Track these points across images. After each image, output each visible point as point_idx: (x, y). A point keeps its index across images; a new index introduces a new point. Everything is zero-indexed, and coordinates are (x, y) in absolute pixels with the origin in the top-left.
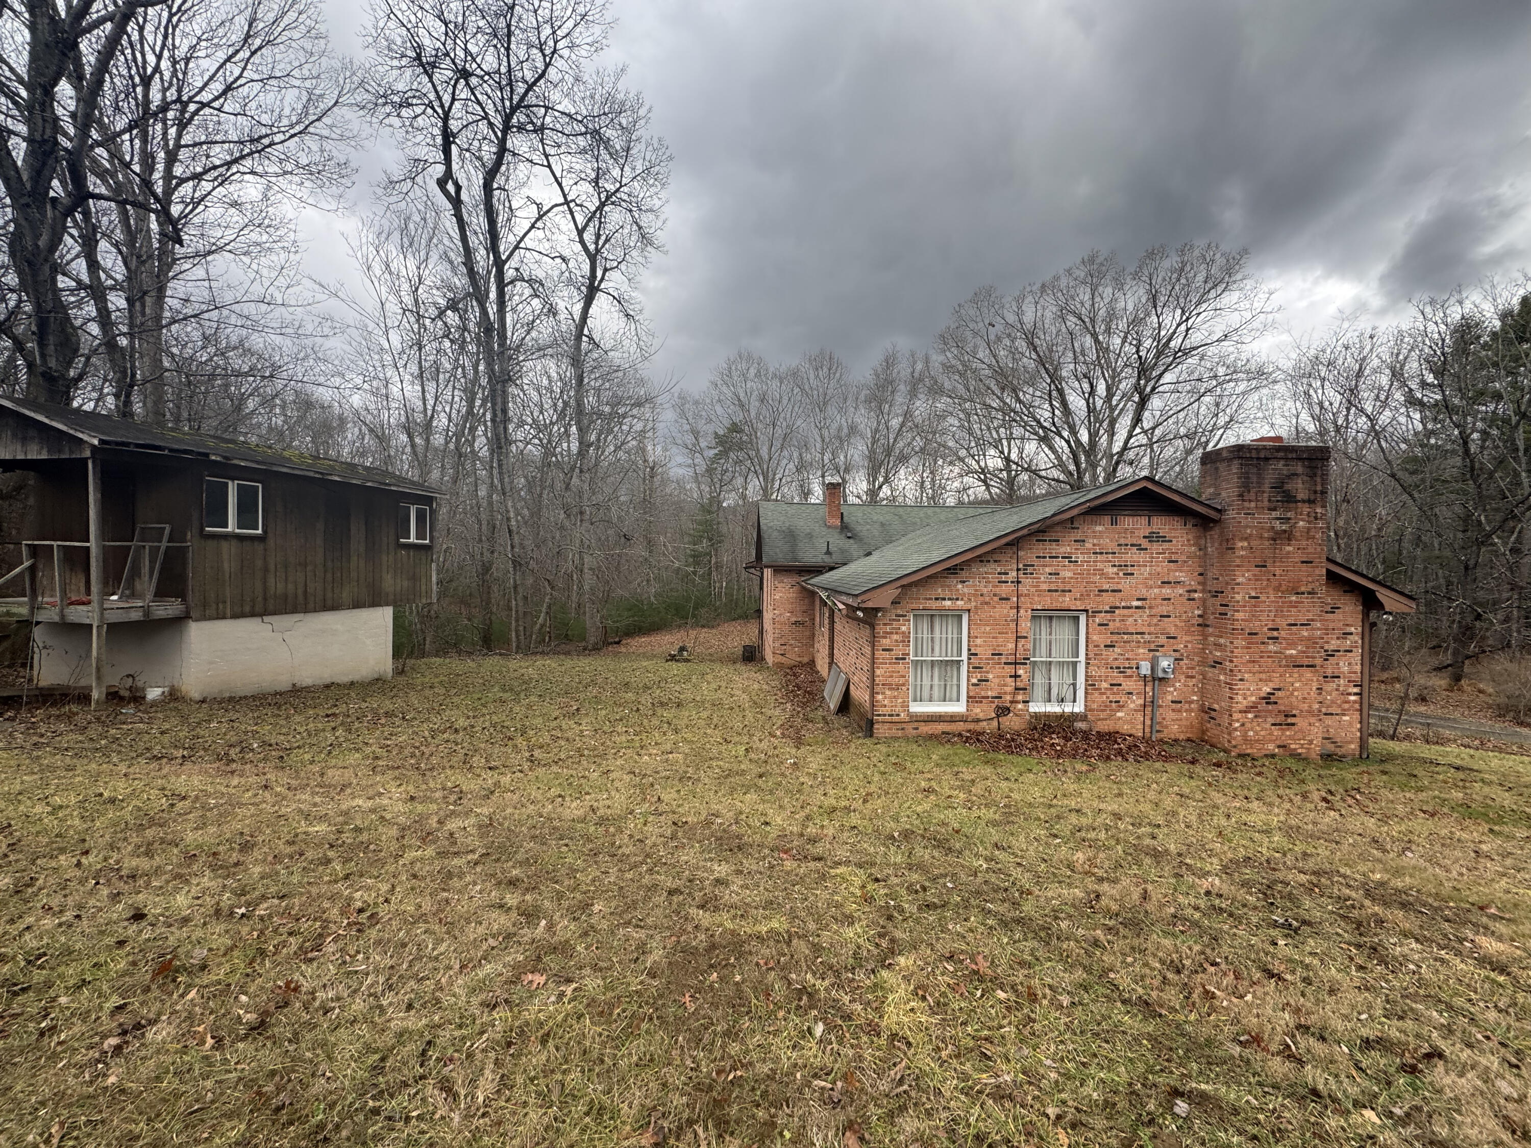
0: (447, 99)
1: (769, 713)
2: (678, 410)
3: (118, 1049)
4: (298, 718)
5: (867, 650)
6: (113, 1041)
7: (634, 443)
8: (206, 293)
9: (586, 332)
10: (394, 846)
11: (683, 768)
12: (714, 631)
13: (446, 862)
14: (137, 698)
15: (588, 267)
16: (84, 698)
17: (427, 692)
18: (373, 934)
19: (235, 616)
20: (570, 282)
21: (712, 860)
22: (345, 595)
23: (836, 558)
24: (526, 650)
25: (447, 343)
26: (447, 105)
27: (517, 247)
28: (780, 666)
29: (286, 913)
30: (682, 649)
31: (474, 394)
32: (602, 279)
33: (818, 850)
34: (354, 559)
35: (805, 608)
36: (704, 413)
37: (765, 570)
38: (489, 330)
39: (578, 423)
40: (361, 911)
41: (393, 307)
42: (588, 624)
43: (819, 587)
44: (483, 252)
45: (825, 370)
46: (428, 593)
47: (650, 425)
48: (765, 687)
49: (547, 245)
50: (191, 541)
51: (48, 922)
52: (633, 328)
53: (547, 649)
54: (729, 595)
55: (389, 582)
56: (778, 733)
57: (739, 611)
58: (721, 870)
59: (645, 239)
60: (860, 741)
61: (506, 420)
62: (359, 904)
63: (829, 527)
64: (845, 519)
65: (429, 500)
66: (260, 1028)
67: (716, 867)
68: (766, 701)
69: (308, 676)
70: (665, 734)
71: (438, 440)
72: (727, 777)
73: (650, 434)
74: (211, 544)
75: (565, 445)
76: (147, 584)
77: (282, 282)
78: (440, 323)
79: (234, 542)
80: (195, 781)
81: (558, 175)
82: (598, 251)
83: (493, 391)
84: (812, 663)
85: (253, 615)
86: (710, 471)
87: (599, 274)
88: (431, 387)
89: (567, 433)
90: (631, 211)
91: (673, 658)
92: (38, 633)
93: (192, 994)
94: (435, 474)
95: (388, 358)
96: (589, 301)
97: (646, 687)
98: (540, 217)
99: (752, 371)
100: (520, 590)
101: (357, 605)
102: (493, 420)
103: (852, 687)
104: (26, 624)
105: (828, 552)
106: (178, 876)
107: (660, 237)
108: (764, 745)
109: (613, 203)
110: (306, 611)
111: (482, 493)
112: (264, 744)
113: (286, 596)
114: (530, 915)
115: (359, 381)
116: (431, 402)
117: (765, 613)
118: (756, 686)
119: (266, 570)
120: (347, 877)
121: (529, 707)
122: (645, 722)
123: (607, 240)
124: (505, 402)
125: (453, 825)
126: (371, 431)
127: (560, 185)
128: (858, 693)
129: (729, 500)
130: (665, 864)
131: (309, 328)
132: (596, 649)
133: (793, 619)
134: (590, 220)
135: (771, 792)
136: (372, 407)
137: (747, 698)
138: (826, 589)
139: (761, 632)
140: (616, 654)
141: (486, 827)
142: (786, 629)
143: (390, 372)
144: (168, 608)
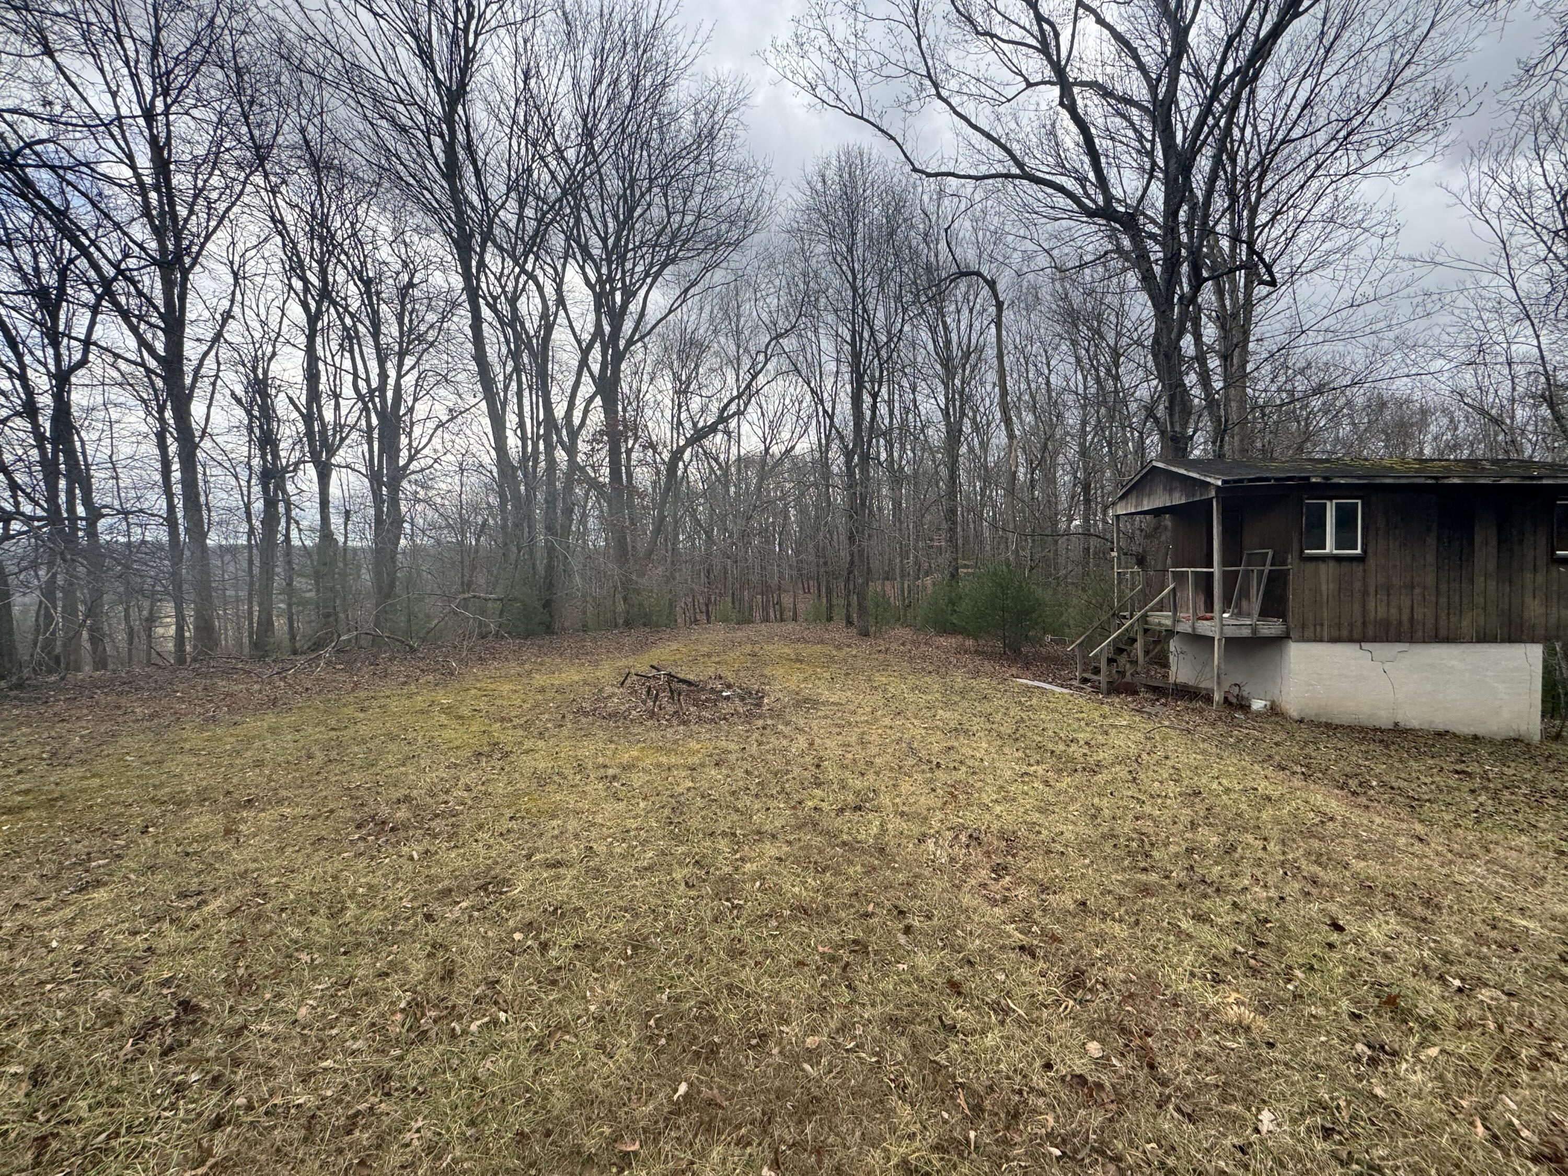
3: (1372, 1060)
4: (1416, 765)
6: (1363, 1049)
14: (1244, 706)
19: (1336, 640)
22: (1467, 626)
34: (1480, 581)
50: (1292, 564)
69: (1413, 717)
74: (1310, 567)
76: (1255, 604)
79: (1332, 564)
85: (1351, 640)
92: (1174, 642)
93: (1432, 1051)
101: (1484, 638)
106: (1361, 903)
110: (1412, 641)
112: (1383, 784)
113: (1388, 623)
119: (1365, 593)
144: (1271, 628)
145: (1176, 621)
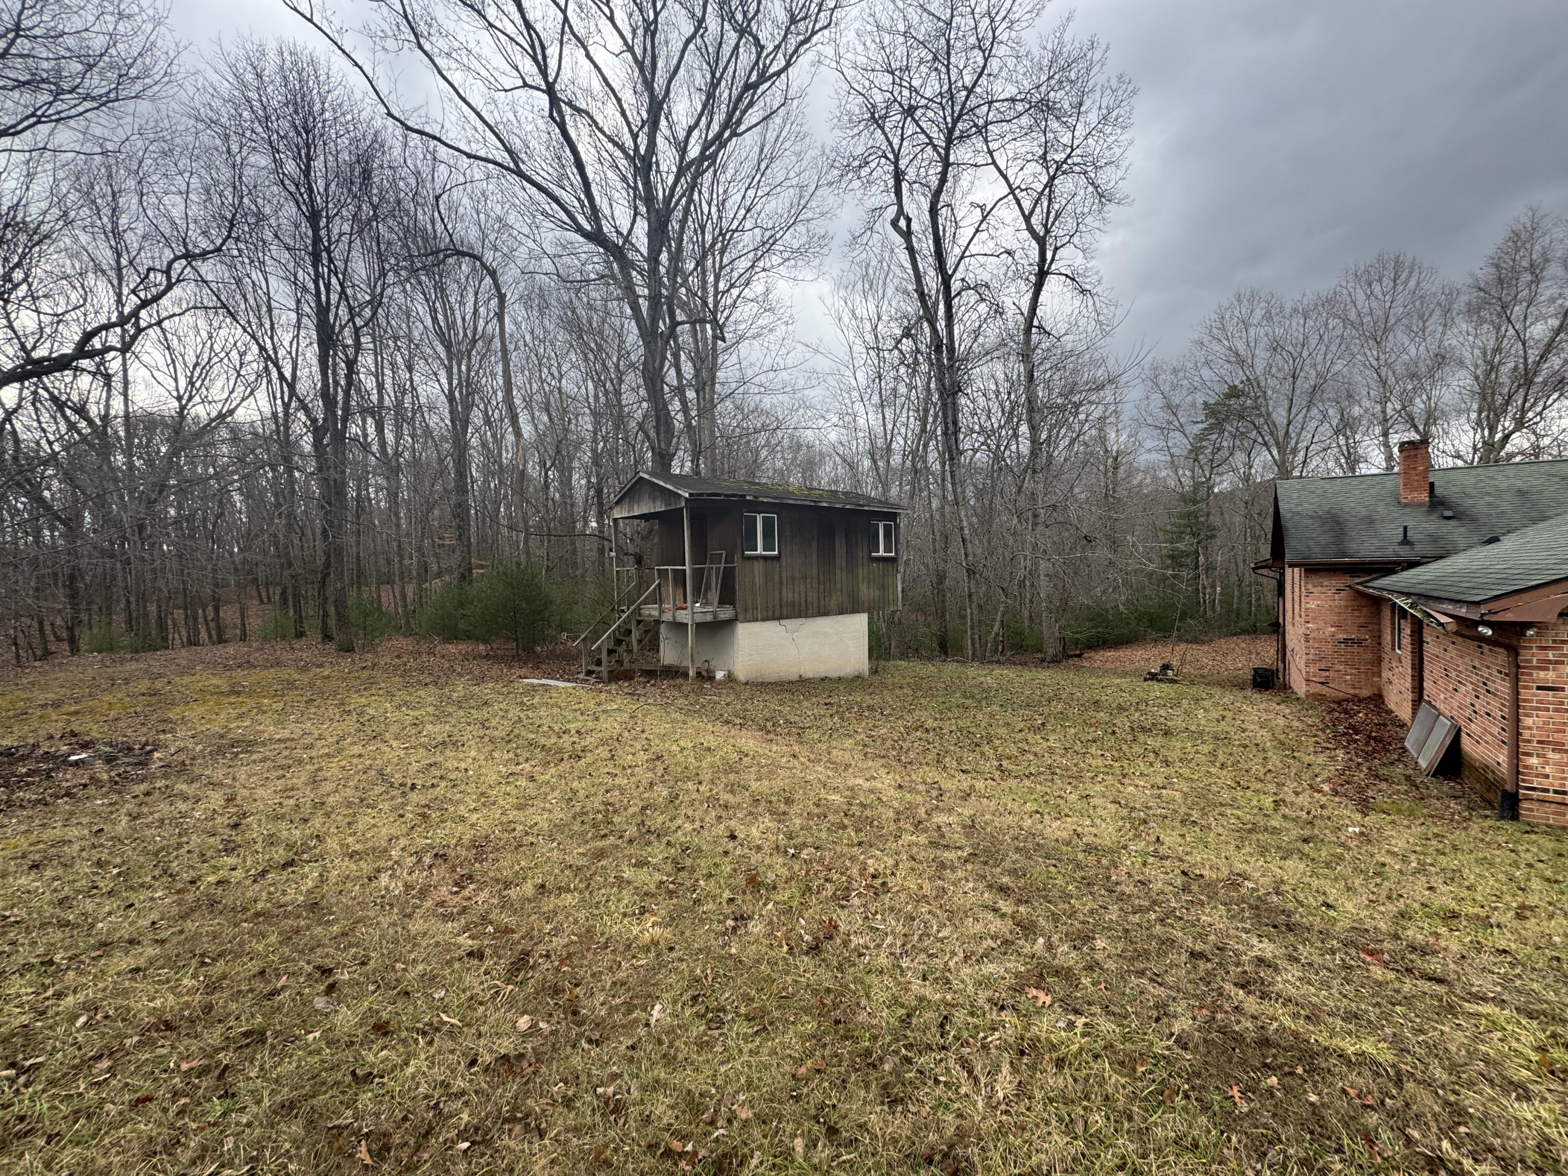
0: (896, 142)
1: (1307, 759)
2: (1150, 384)
3: (734, 929)
4: (806, 704)
5: (1503, 687)
6: (730, 923)
7: (1094, 432)
8: (738, 374)
9: (1036, 323)
10: (893, 827)
11: (1183, 809)
12: (1205, 648)
13: (939, 853)
14: (711, 678)
15: (1037, 252)
16: (685, 675)
17: (898, 692)
18: (886, 898)
19: (765, 619)
20: (1018, 275)
21: (1247, 932)
22: (833, 603)
23: (1420, 549)
24: (983, 658)
25: (902, 370)
26: (896, 147)
27: (962, 257)
28: (1320, 698)
29: (821, 860)
30: (1166, 667)
31: (926, 411)
32: (1053, 260)
33: (1434, 965)
34: (838, 572)
35: (1362, 620)
36: (1185, 382)
37: (1288, 572)
38: (938, 349)
39: (1030, 421)
40: (874, 877)
41: (859, 348)
42: (1046, 634)
43: (1392, 592)
44: (932, 273)
45: (1386, 282)
46: (895, 601)
47: (1112, 408)
48: (1296, 724)
49: (991, 244)
50: (737, 562)
51: (688, 827)
52: (1090, 302)
53: (1003, 659)
54: (1227, 602)
55: (866, 592)
56: (1326, 788)
57: (1242, 624)
58: (1267, 948)
59: (1103, 196)
60: (1489, 822)
61: (957, 430)
62: (872, 870)
63: (1406, 505)
64: (1438, 491)
65: (893, 516)
66: (815, 949)
67: (1255, 941)
68: (1301, 743)
69: (810, 670)
70: (1151, 764)
71: (896, 460)
72: (1250, 831)
73: (1112, 419)
74: (748, 564)
75: (1013, 448)
76: (714, 596)
77: (784, 351)
78: (896, 352)
79: (761, 562)
80: (751, 743)
81: (1003, 167)
82: (1047, 231)
83: (944, 405)
84: (1378, 699)
85: (774, 618)
86: (1195, 452)
87: (1049, 255)
88: (889, 413)
89: (1016, 435)
90: (1085, 173)
91: (1153, 677)
92: (663, 629)
93: (770, 906)
94: (894, 491)
95: (855, 394)
96: (1038, 288)
97: (1121, 708)
98: (984, 218)
99: (1258, 314)
100: (975, 598)
101: (842, 612)
102: (945, 433)
103: (1465, 740)
104: (658, 622)
105: (1406, 541)
106: (751, 813)
107: (1124, 188)
108: (1303, 800)
109: (1064, 173)
110: (807, 617)
111: (935, 503)
112: (787, 721)
113: (793, 604)
114: (1028, 929)
115: (835, 420)
116: (889, 427)
117: (1289, 627)
118: (1281, 721)
119: (781, 583)
120: (860, 844)
121: (992, 716)
122: (1125, 747)
123: (1057, 216)
124: (955, 415)
125: (940, 819)
126: (844, 461)
127: (1005, 177)
128: (1480, 749)
129: (1224, 484)
130: (1181, 918)
131: (801, 383)
132: (1055, 661)
133: (1341, 636)
134: (1037, 201)
135: (1328, 865)
136: (844, 439)
137: (1268, 736)
138: (1408, 595)
139: (1282, 650)
140: (1078, 669)
141: (970, 827)
142: (1328, 649)
143: (859, 406)
144: (726, 613)
145: (662, 612)
